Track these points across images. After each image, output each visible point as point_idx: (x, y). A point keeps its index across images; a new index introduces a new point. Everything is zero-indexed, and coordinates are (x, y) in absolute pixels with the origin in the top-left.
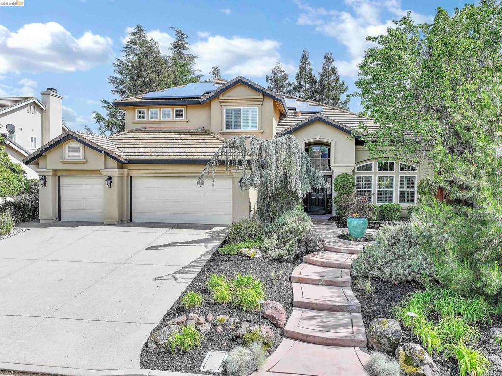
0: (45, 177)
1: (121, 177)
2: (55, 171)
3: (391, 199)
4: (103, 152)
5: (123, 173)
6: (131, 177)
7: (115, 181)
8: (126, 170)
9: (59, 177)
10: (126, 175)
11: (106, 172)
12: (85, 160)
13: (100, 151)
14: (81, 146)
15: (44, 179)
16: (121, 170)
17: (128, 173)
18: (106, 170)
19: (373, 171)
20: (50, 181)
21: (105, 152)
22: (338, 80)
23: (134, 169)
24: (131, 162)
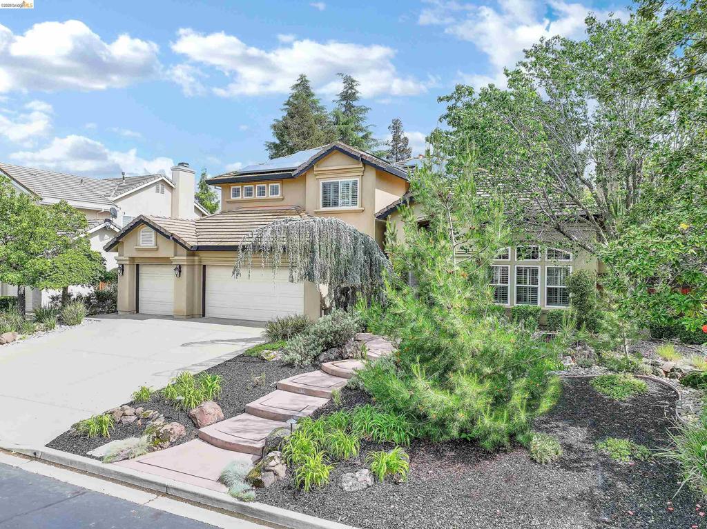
0: (123, 265)
1: (191, 266)
2: (132, 259)
3: (535, 300)
4: (171, 238)
5: (194, 261)
6: (204, 266)
7: (184, 270)
8: (196, 258)
9: (138, 266)
10: (196, 263)
11: (175, 261)
12: (156, 247)
13: (168, 237)
14: (153, 232)
15: (122, 268)
16: (191, 258)
17: (200, 261)
18: (176, 258)
19: (509, 260)
20: (127, 269)
21: (173, 238)
23: (206, 257)
24: (199, 249)
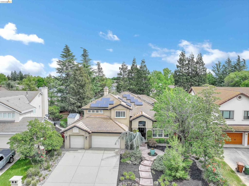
3: (162, 136)
6: (91, 136)
7: (88, 138)
12: (79, 132)
21: (85, 131)
22: (147, 69)
